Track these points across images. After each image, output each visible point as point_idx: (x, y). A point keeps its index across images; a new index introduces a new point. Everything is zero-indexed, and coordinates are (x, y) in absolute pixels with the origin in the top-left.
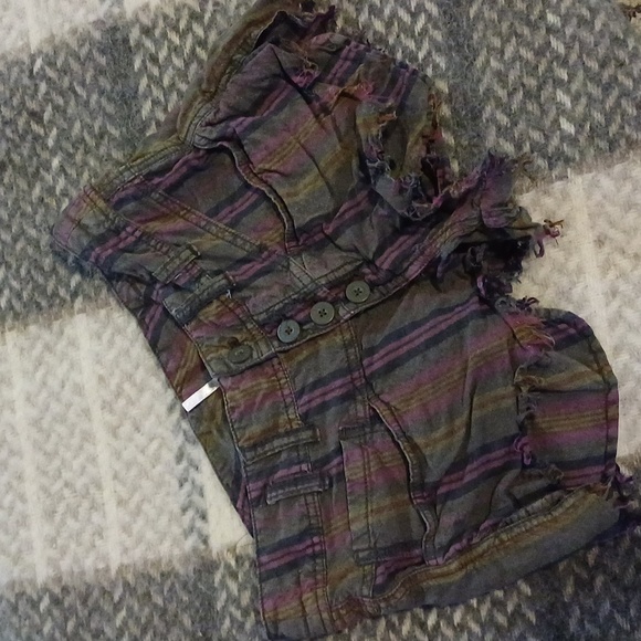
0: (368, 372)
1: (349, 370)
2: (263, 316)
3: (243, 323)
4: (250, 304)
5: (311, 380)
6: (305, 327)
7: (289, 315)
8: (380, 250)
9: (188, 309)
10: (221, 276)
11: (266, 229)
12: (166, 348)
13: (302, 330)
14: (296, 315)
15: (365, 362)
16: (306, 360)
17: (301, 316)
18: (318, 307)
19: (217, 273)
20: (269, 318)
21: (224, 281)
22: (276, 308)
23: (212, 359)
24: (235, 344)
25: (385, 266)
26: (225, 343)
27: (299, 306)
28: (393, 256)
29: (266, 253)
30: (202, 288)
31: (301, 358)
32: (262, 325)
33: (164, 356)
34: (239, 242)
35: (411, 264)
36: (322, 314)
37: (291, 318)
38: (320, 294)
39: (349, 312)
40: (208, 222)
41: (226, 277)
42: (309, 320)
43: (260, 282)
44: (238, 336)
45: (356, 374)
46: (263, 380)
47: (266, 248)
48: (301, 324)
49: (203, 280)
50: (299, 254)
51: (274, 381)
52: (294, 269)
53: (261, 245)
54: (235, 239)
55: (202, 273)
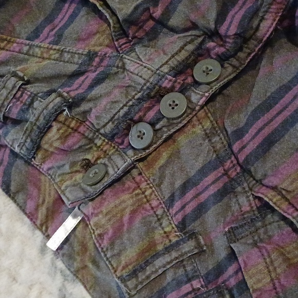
0: (242, 158)
1: (220, 161)
2: (110, 126)
3: (91, 141)
4: (92, 118)
5: (178, 183)
6: (158, 127)
7: (136, 118)
8: (221, 16)
9: (29, 140)
10: (54, 95)
11: (91, 35)
12: (22, 189)
13: (156, 131)
14: (145, 115)
15: (236, 147)
16: (168, 162)
17: (151, 115)
18: (167, 100)
19: (49, 93)
20: (117, 127)
21: (59, 99)
22: (122, 113)
23: (67, 187)
24: (88, 165)
25: (233, 31)
26: (78, 168)
27: (146, 105)
28: (238, 17)
29: (97, 59)
30: (37, 113)
31: (162, 162)
32: (111, 137)
33: (20, 197)
34: (67, 56)
35: (262, 19)
36: (173, 106)
37: (140, 120)
38: (166, 84)
39: (203, 96)
40: (31, 46)
41: (60, 95)
42: (160, 117)
43: (97, 91)
44: (89, 157)
45: (228, 164)
46: (125, 196)
47: (96, 54)
48: (152, 124)
49: (36, 104)
50: (132, 50)
51: (138, 195)
52: (130, 66)
53: (89, 52)
54: (61, 55)
55: (34, 98)
